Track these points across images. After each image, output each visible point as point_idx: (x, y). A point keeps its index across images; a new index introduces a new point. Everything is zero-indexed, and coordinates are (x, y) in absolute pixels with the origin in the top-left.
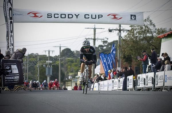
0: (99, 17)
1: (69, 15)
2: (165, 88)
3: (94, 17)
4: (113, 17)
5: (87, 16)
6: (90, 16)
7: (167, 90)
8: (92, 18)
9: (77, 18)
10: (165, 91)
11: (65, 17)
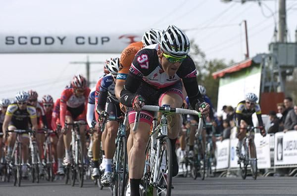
0: (103, 42)
1: (46, 38)
2: (231, 172)
3: (93, 41)
4: (129, 40)
5: (80, 41)
6: (86, 40)
7: (235, 174)
8: (90, 43)
9: (62, 43)
10: (231, 176)
11: (39, 43)
